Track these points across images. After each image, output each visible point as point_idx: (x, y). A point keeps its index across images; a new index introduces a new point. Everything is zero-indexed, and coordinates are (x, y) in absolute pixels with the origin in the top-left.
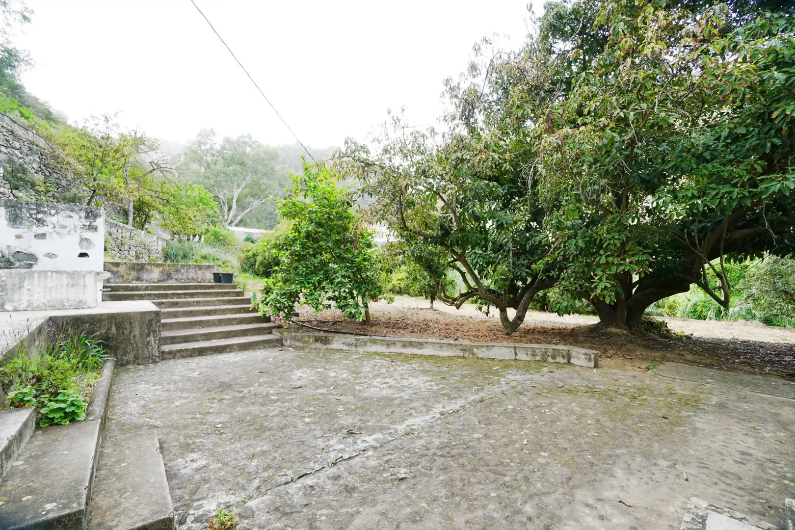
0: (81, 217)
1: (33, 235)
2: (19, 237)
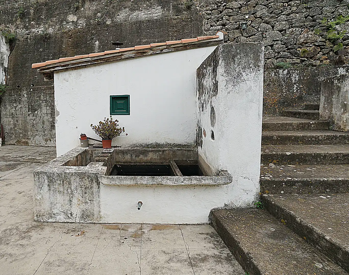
1: (201, 106)
2: (199, 109)
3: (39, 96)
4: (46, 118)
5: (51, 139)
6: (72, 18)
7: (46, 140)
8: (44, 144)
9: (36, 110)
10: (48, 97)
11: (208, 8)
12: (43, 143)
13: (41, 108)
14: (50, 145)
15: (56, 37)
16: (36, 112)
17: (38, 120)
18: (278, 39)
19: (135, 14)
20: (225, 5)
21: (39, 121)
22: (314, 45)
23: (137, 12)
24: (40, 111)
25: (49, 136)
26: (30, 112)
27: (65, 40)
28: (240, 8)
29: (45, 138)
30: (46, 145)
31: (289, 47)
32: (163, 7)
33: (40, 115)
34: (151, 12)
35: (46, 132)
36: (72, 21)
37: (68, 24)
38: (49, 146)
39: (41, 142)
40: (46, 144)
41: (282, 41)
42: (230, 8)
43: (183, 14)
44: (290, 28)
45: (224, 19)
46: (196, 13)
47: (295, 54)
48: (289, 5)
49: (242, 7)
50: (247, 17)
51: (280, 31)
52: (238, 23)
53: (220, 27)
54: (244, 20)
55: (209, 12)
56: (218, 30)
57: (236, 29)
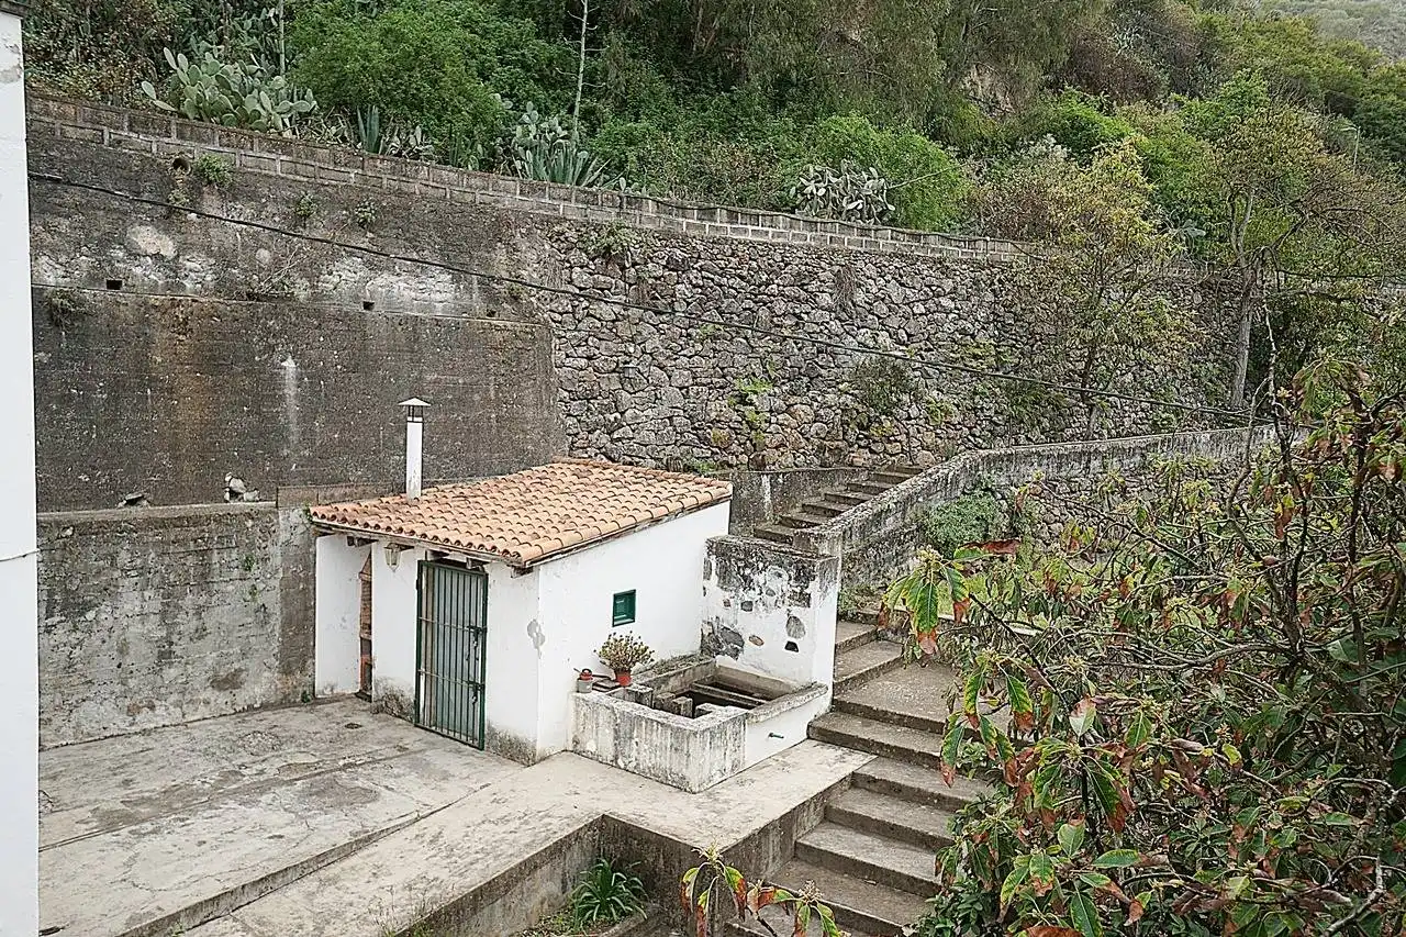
0: (790, 577)
1: (739, 602)
2: (727, 604)
3: (110, 555)
4: (136, 629)
5: (157, 703)
6: (147, 238)
7: (132, 711)
8: (122, 727)
9: (87, 607)
10: (153, 555)
11: (554, 305)
12: (120, 722)
13: (114, 596)
14: (152, 726)
15: (114, 317)
16: (90, 615)
17: (99, 642)
18: (679, 405)
19: (379, 281)
20: (586, 308)
21: (105, 646)
22: (729, 426)
23: (385, 275)
24: (109, 609)
25: (146, 692)
26: (56, 619)
27: (161, 336)
28: (613, 321)
29: (127, 702)
30: (133, 728)
31: (696, 425)
32: (456, 280)
33: (108, 624)
34: (424, 286)
35: (132, 683)
36: (152, 251)
37: (137, 263)
38: (146, 727)
39: (108, 723)
40: (132, 725)
41: (685, 411)
42: (595, 317)
43: (504, 309)
44: (693, 385)
45: (591, 344)
46: (531, 313)
47: (704, 440)
48: (689, 335)
49: (617, 320)
50: (632, 350)
51: (681, 389)
52: (615, 359)
53: (583, 362)
54: (626, 354)
55: (558, 317)
56: (582, 370)
57: (614, 371)
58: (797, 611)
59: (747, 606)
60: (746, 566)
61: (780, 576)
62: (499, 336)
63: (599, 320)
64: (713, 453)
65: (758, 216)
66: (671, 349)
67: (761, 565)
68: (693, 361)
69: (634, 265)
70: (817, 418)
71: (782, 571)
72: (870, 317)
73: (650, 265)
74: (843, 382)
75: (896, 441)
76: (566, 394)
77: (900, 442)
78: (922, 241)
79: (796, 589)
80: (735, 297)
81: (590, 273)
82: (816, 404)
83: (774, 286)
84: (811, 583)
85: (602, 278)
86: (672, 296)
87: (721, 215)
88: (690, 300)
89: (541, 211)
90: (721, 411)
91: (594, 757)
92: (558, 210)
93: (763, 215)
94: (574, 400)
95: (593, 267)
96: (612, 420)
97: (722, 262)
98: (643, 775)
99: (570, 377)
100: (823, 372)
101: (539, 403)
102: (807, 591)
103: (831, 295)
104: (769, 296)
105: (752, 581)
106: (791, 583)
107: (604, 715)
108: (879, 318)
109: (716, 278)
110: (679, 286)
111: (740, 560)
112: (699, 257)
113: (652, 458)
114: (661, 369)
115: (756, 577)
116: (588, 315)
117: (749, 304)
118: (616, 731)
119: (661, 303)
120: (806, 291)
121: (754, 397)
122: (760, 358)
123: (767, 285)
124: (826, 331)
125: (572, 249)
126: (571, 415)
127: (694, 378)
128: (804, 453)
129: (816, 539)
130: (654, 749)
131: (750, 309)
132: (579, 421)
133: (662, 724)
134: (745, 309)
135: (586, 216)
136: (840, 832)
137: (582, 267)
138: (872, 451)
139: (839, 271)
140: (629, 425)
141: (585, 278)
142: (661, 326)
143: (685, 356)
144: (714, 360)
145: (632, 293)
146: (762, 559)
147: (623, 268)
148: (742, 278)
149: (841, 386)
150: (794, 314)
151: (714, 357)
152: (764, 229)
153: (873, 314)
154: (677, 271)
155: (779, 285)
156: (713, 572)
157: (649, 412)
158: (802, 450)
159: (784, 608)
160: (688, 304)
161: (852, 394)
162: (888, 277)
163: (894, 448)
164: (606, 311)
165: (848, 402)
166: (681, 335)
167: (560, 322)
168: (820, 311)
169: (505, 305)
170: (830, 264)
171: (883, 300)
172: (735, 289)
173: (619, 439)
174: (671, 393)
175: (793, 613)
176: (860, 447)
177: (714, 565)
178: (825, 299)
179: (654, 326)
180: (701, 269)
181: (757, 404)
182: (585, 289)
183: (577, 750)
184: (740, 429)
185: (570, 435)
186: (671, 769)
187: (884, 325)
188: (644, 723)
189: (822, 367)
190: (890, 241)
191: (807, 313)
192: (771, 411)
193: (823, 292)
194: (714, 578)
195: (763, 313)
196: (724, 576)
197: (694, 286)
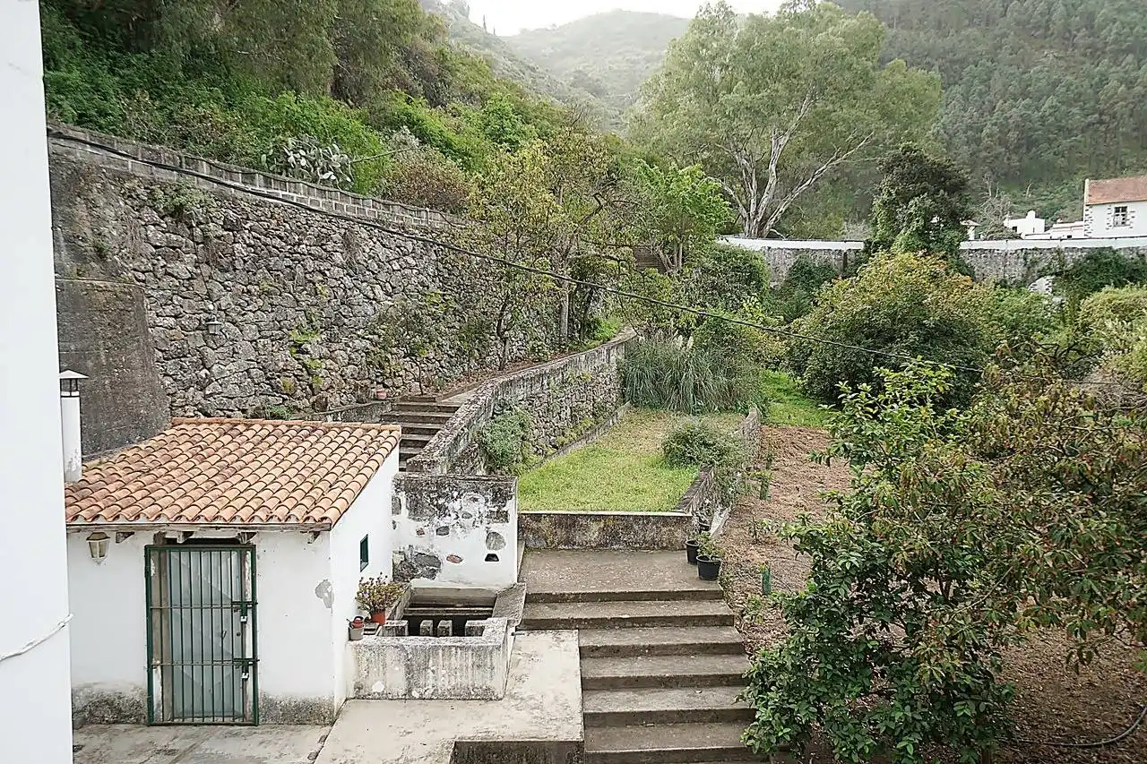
1: (434, 529)
2: (420, 533)
11: (136, 264)
18: (252, 358)
20: (164, 266)
22: (293, 374)
28: (189, 279)
31: (269, 375)
41: (258, 363)
42: (173, 276)
43: (93, 268)
44: (259, 338)
45: (176, 303)
46: (117, 273)
47: (275, 389)
48: (249, 291)
49: (192, 278)
50: (211, 307)
51: (251, 342)
52: (198, 316)
53: (172, 321)
54: (206, 312)
55: (142, 277)
56: (172, 328)
57: (197, 329)
58: (495, 527)
59: (443, 531)
60: (439, 497)
61: (476, 500)
62: (102, 298)
63: (176, 278)
64: (284, 400)
65: (285, 182)
66: (239, 305)
67: (455, 494)
68: (256, 316)
69: (199, 223)
70: (351, 361)
71: (477, 496)
72: (367, 273)
73: (211, 224)
74: (360, 329)
75: (399, 376)
76: (160, 354)
77: (401, 376)
78: (391, 209)
79: (493, 509)
80: (278, 256)
81: (162, 232)
82: (349, 349)
83: (304, 246)
84: (509, 502)
85: (174, 237)
86: (231, 255)
87: (259, 179)
88: (246, 259)
89: (112, 166)
90: (287, 360)
91: (382, 697)
92: (127, 166)
93: (289, 182)
94: (168, 359)
95: (165, 226)
96: (204, 376)
97: (266, 223)
98: (443, 698)
99: (163, 336)
100: (346, 321)
101: (145, 365)
102: (505, 509)
103: (342, 253)
104: (301, 254)
105: (447, 508)
106: (488, 504)
107: (391, 655)
108: (373, 273)
109: (262, 237)
110: (237, 245)
111: (432, 492)
112: (248, 219)
113: (239, 410)
114: (234, 324)
115: (450, 505)
116: (167, 274)
117: (288, 262)
118: (407, 666)
119: (224, 261)
120: (325, 250)
121: (308, 346)
122: (305, 311)
123: (299, 244)
124: (342, 286)
125: (143, 207)
126: (169, 375)
127: (259, 331)
128: (345, 393)
129: (429, 465)
130: (453, 672)
131: (289, 267)
132: (175, 380)
133: (461, 648)
134: (286, 267)
135: (152, 174)
136: (600, 695)
137: (154, 225)
138: (385, 386)
139: (345, 233)
140: (217, 380)
141: (160, 236)
142: (226, 283)
143: (251, 311)
144: (273, 314)
145: (201, 252)
146: (456, 488)
147: (191, 227)
148: (281, 238)
149: (359, 333)
150: (320, 271)
151: (272, 311)
152: (291, 194)
153: (369, 270)
154: (232, 231)
155: (307, 245)
156: (403, 507)
157: (232, 367)
158: (343, 391)
159: (483, 527)
160: (245, 262)
161: (368, 339)
162: (375, 239)
163: (398, 382)
164: (182, 268)
165: (368, 346)
166: (243, 292)
167: (144, 281)
168: (337, 269)
169: (92, 263)
170: (338, 227)
171: (374, 258)
172: (277, 248)
173: (211, 395)
174: (244, 346)
175: (492, 530)
176: (378, 383)
177: (404, 501)
178: (338, 258)
179: (220, 283)
180: (251, 230)
181: (312, 352)
182: (161, 247)
183: (361, 694)
184: (302, 376)
185: (168, 395)
186: (473, 685)
187: (377, 280)
188: (440, 651)
189: (344, 316)
190: (371, 209)
191: (328, 270)
192: (321, 358)
193: (336, 251)
194: (405, 512)
195: (300, 270)
196: (416, 510)
197: (249, 245)
